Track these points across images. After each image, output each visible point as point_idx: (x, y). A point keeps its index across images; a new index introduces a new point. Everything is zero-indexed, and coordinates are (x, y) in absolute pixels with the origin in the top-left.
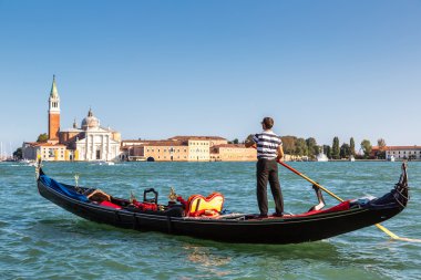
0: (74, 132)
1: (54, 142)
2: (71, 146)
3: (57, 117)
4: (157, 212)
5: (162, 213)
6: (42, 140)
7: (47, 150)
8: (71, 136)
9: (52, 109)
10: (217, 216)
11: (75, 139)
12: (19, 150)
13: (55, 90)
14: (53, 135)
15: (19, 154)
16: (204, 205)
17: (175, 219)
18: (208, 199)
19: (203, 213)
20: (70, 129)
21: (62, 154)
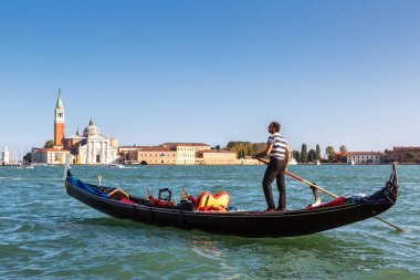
0: (76, 139)
1: (60, 148)
2: (74, 151)
3: (63, 126)
4: (171, 206)
5: (175, 208)
6: (49, 146)
7: (53, 155)
8: (74, 142)
9: (58, 119)
10: (224, 211)
11: (77, 145)
12: (29, 154)
13: (60, 103)
14: (59, 142)
15: (28, 158)
16: (213, 202)
17: (187, 213)
18: (216, 196)
19: (212, 208)
20: (74, 137)
21: (66, 158)
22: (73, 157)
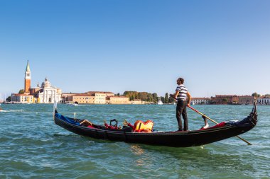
0: (37, 89)
1: (27, 94)
2: (36, 95)
3: (29, 81)
4: (117, 130)
5: (121, 130)
6: (21, 92)
7: (24, 97)
8: (36, 91)
9: (27, 77)
10: (150, 132)
11: (38, 92)
12: (9, 97)
13: (28, 68)
14: (27, 90)
15: (9, 99)
16: (143, 127)
17: (128, 133)
18: (145, 123)
19: (143, 130)
20: (36, 87)
21: (31, 100)
22: (35, 99)
